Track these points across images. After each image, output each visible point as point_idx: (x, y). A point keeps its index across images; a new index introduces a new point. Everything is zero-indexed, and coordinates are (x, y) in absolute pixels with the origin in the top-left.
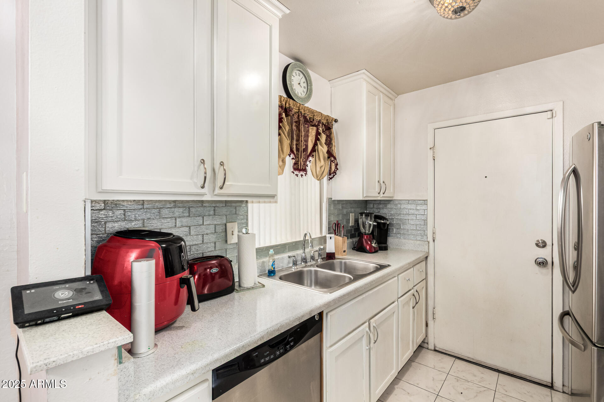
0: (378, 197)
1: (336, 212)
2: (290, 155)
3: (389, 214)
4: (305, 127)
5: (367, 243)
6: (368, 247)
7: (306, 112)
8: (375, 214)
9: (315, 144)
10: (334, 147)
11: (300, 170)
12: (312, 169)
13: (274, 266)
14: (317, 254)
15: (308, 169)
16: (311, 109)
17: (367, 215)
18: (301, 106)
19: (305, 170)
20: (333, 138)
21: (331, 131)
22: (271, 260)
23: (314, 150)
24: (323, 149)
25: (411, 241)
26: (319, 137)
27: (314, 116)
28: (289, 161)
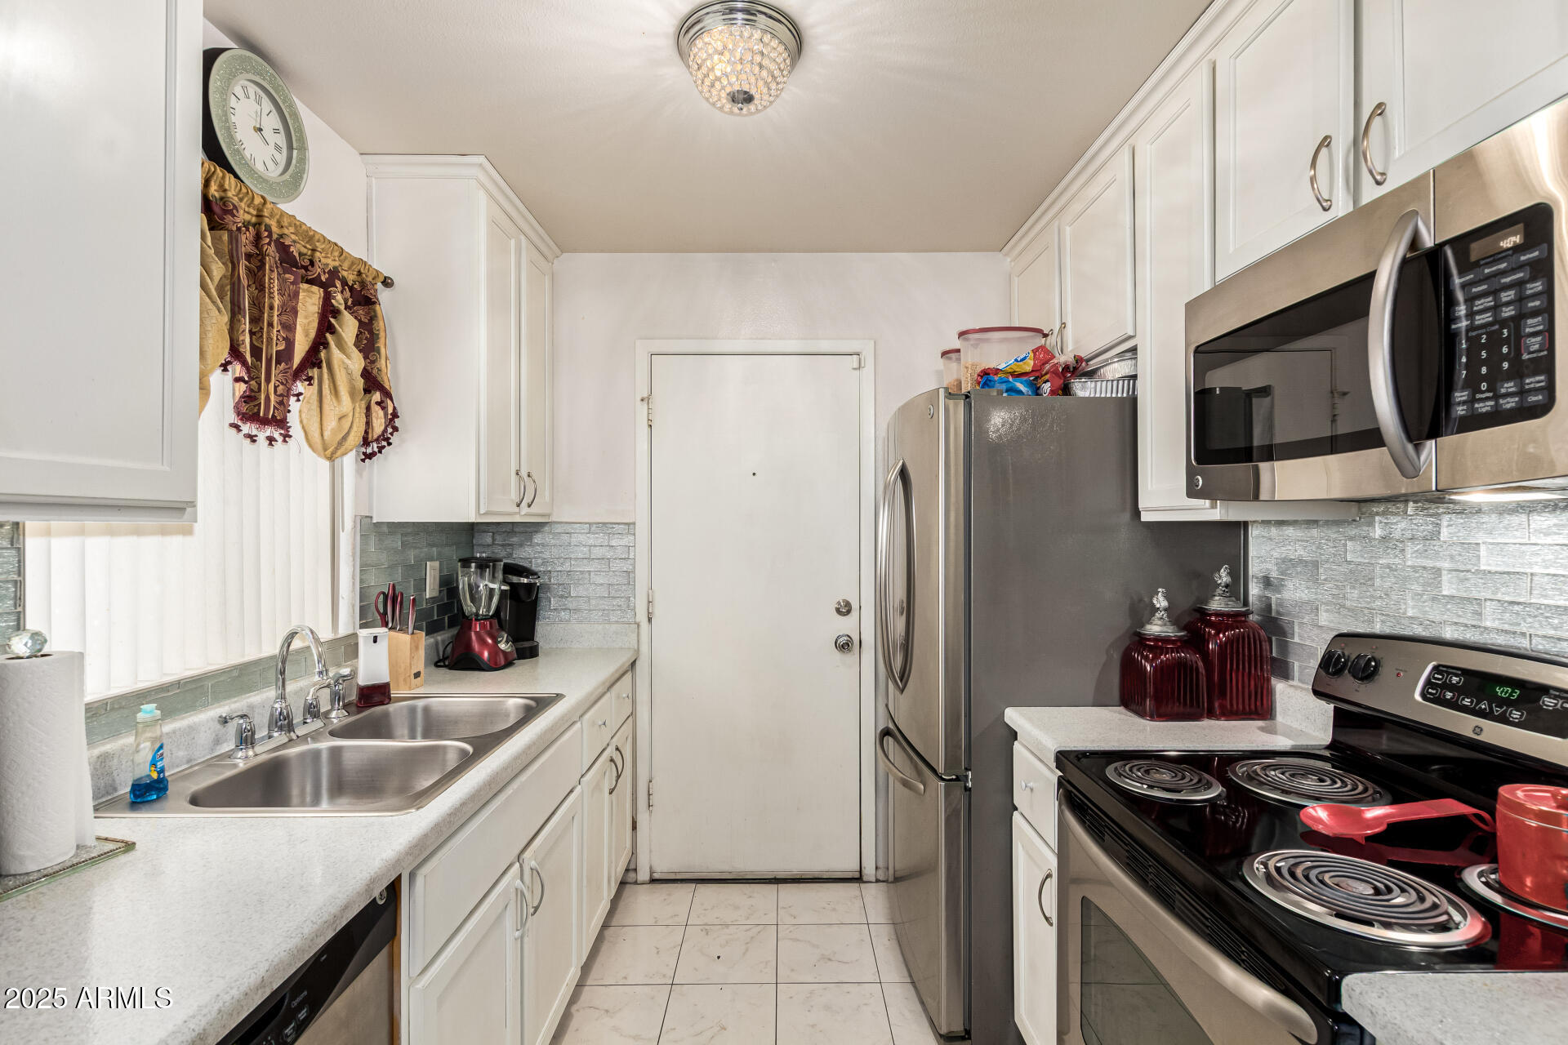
0: (515, 513)
1: (383, 558)
2: (225, 367)
3: (540, 561)
4: (285, 280)
5: (483, 642)
6: (486, 654)
7: (286, 231)
8: (505, 561)
9: (319, 344)
10: (383, 362)
11: (264, 422)
12: (305, 422)
13: (159, 765)
14: (325, 695)
15: (293, 419)
16: (304, 227)
17: (483, 565)
18: (269, 206)
19: (281, 423)
20: (382, 334)
21: (375, 311)
22: (148, 744)
23: (313, 358)
24: (346, 361)
25: (596, 625)
26: (332, 320)
27: (314, 250)
28: (225, 388)
